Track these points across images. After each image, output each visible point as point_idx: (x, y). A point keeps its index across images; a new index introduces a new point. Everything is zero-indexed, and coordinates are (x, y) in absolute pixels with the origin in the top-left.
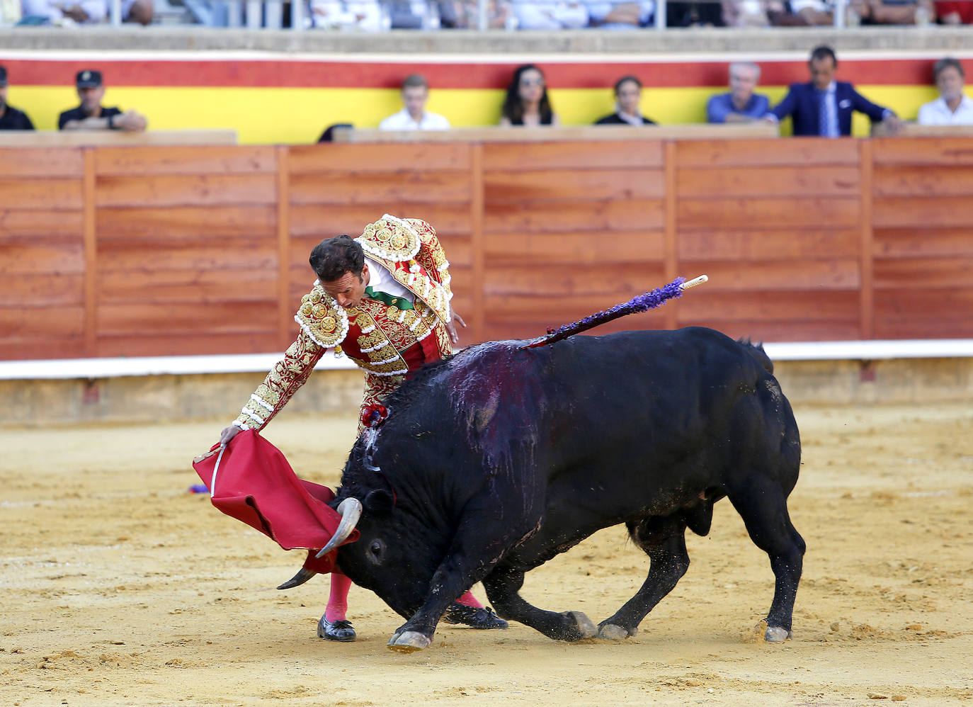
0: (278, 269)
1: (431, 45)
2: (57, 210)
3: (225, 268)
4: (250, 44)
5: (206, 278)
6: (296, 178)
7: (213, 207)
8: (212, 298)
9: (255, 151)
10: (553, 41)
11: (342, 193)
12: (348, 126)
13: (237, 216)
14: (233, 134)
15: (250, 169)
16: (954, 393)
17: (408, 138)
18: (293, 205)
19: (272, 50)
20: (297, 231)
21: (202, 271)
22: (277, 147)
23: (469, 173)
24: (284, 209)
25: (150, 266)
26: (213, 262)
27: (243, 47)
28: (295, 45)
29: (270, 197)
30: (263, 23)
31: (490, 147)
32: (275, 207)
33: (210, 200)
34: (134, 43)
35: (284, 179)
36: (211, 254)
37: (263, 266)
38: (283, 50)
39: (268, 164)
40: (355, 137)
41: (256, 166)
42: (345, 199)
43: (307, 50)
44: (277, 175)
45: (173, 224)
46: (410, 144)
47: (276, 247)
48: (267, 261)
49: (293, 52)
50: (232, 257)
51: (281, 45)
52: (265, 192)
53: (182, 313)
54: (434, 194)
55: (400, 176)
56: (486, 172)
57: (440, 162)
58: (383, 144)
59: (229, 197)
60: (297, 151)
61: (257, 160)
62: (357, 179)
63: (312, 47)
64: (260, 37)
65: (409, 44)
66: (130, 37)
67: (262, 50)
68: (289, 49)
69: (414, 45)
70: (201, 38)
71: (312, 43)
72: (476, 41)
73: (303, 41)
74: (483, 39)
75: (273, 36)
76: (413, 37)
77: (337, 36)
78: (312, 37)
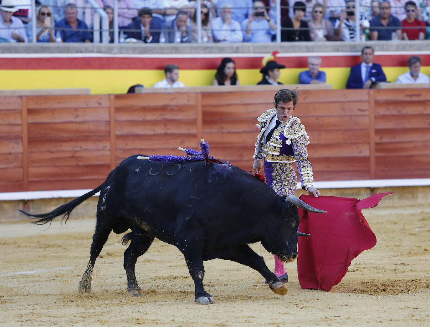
0: (110, 150)
1: (177, 50)
2: (10, 125)
3: (86, 150)
4: (95, 50)
5: (77, 155)
6: (118, 110)
7: (80, 123)
8: (81, 164)
9: (100, 97)
10: (231, 48)
11: (138, 117)
12: (142, 86)
13: (92, 127)
14: (89, 90)
15: (97, 105)
16: (412, 202)
17: (168, 91)
18: (117, 122)
19: (105, 53)
20: (118, 133)
21: (76, 151)
22: (109, 95)
23: (196, 106)
24: (112, 123)
25: (53, 150)
26: (81, 147)
27: (92, 52)
28: (116, 51)
29: (106, 118)
30: (101, 41)
31: (206, 95)
32: (109, 123)
33: (79, 119)
34: (43, 50)
35: (113, 110)
36: (79, 144)
37: (103, 149)
38: (110, 53)
39: (105, 103)
40: (143, 91)
41: (100, 104)
42: (140, 119)
43: (122, 53)
44: (109, 108)
45: (63, 130)
46: (169, 94)
47: (110, 140)
48: (106, 147)
49: (115, 54)
50: (90, 145)
51: (109, 51)
52: (105, 116)
53: (67, 170)
54: (180, 116)
55: (164, 108)
56: (203, 106)
57: (183, 102)
58: (155, 94)
59: (88, 118)
60: (118, 97)
61: (100, 101)
62: (145, 109)
63: (124, 51)
64: (100, 47)
65: (167, 50)
66: (41, 47)
67: (101, 52)
68: (113, 52)
69: (169, 50)
70: (73, 47)
71: (123, 49)
72: (197, 48)
73: (119, 48)
74: (200, 47)
75: (106, 46)
76: (169, 46)
77: (134, 46)
78: (123, 47)
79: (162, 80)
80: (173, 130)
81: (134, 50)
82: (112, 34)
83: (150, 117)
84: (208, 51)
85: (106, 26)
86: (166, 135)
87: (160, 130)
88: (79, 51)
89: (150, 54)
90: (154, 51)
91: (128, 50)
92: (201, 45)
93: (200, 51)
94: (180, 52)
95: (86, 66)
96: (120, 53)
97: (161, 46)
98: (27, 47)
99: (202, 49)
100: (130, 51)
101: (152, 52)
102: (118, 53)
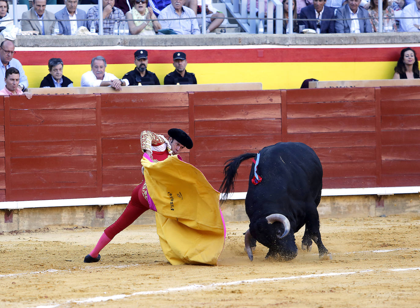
4: (268, 42)
6: (290, 106)
7: (250, 121)
9: (272, 92)
12: (316, 80)
13: (262, 125)
14: (260, 85)
15: (268, 102)
17: (345, 85)
19: (278, 44)
22: (281, 91)
24: (284, 121)
27: (266, 44)
28: (290, 42)
29: (278, 115)
30: (275, 32)
31: (386, 91)
32: (280, 120)
33: (249, 117)
35: (285, 107)
39: (277, 100)
40: (319, 85)
41: (271, 100)
43: (297, 44)
44: (281, 105)
46: (346, 89)
49: (288, 45)
51: (283, 42)
52: (276, 113)
56: (382, 102)
57: (360, 97)
59: (258, 115)
60: (291, 93)
61: (272, 97)
63: (298, 42)
64: (273, 38)
65: (345, 40)
66: (211, 38)
67: (274, 44)
68: (287, 43)
69: (347, 40)
70: (245, 39)
71: (298, 40)
72: (377, 38)
73: (294, 39)
74: (381, 37)
75: (279, 37)
76: (347, 36)
77: (310, 37)
78: (298, 37)
83: (324, 114)
84: (389, 41)
85: (280, 14)
86: (342, 133)
88: (251, 42)
89: (327, 45)
90: (331, 42)
91: (303, 41)
92: (382, 35)
93: (381, 41)
94: (359, 42)
95: (258, 59)
96: (295, 44)
97: (338, 36)
98: (196, 39)
99: (383, 38)
100: (305, 42)
101: (329, 43)
102: (292, 45)
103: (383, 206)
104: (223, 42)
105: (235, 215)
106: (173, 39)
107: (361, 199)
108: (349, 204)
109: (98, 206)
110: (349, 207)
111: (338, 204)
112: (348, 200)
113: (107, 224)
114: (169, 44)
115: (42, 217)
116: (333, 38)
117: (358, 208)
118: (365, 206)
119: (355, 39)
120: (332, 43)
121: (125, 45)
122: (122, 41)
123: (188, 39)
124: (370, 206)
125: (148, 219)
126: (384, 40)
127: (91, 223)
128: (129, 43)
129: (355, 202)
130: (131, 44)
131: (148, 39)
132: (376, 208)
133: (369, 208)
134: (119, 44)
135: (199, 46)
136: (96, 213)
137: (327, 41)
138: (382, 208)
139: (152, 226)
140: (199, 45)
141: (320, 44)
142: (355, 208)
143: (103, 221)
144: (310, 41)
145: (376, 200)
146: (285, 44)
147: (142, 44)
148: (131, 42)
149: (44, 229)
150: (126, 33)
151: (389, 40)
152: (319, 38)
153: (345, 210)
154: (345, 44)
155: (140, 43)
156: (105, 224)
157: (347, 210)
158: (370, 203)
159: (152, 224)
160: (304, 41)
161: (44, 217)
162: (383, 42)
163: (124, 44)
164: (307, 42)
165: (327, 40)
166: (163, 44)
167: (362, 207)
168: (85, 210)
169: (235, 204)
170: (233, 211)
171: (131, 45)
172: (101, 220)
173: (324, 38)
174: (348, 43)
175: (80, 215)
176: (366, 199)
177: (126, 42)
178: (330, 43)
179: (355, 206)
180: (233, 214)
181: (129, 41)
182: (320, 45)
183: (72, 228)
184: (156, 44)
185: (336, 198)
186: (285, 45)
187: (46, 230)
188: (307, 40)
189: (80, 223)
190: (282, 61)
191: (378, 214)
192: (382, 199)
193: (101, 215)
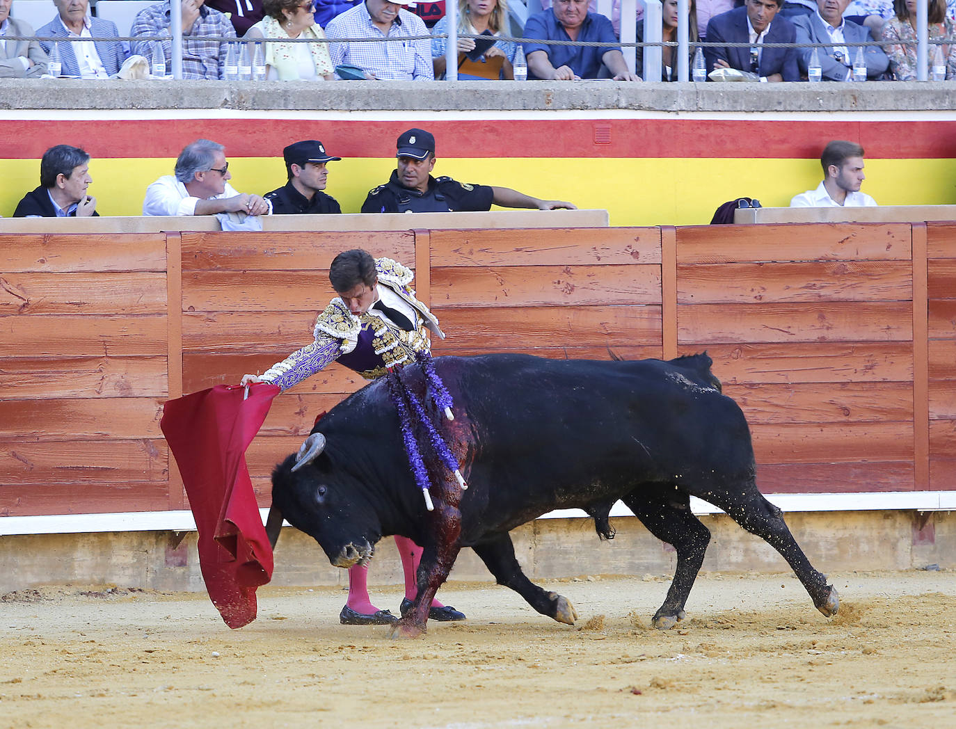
1: (856, 101)
4: (623, 103)
6: (686, 271)
7: (577, 308)
9: (635, 233)
11: (744, 291)
12: (756, 204)
13: (611, 319)
14: (603, 215)
15: (628, 258)
18: (683, 305)
19: (650, 109)
20: (686, 338)
22: (661, 228)
23: (910, 262)
24: (669, 309)
27: (617, 107)
28: (680, 104)
31: (938, 231)
32: (659, 309)
33: (575, 298)
34: (478, 101)
35: (670, 271)
38: (665, 109)
39: (651, 253)
40: (759, 217)
41: (635, 254)
42: (749, 297)
43: (699, 110)
44: (661, 266)
45: (529, 329)
46: (832, 225)
49: (676, 112)
51: (663, 103)
52: (648, 289)
54: (864, 291)
55: (818, 268)
56: (931, 262)
57: (871, 249)
58: (793, 227)
59: (600, 295)
60: (686, 234)
61: (636, 247)
62: (762, 270)
63: (704, 105)
64: (637, 92)
65: (829, 101)
66: (471, 91)
67: (640, 108)
68: (675, 107)
69: (834, 99)
70: (562, 93)
71: (703, 98)
72: (914, 95)
73: (691, 96)
74: (924, 92)
75: (653, 90)
76: (834, 90)
77: (735, 90)
78: (703, 91)
79: (814, 188)
80: (843, 330)
81: (734, 101)
82: (671, 57)
83: (775, 292)
84: (946, 104)
85: (654, 32)
86: (823, 343)
87: (806, 330)
88: (578, 103)
89: (779, 113)
90: (791, 104)
91: (717, 102)
92: (926, 86)
93: (924, 103)
94: (865, 106)
95: (596, 148)
96: (695, 108)
97: (810, 89)
98: (431, 92)
99: (932, 96)
100: (723, 103)
101: (785, 106)
102: (688, 111)
103: (932, 540)
104: (503, 103)
105: (536, 562)
106: (369, 92)
107: (874, 522)
108: (840, 534)
109: (171, 532)
110: (840, 542)
111: (812, 535)
112: (838, 523)
113: (194, 583)
114: (359, 105)
115: (20, 560)
116: (796, 95)
117: (864, 547)
118: (884, 540)
119: (855, 99)
120: (793, 108)
121: (240, 108)
122: (233, 96)
123: (410, 93)
124: (898, 540)
125: (306, 569)
126: (933, 101)
127: (153, 580)
128: (251, 101)
129: (858, 528)
130: (258, 105)
131: (301, 92)
132: (914, 547)
133: (894, 547)
134: (225, 104)
135: (439, 111)
136: (166, 552)
137: (780, 103)
138: (931, 547)
139: (315, 589)
140: (439, 108)
141: (762, 110)
142: (858, 545)
143: (184, 573)
144: (736, 102)
145: (914, 525)
146: (669, 109)
147: (285, 105)
148: (257, 99)
149: (26, 595)
150: (244, 75)
151: (945, 102)
152: (760, 95)
153: (829, 550)
154: (829, 111)
155: (283, 102)
156: (189, 583)
157: (836, 551)
158: (897, 534)
159: (317, 584)
160: (719, 100)
161: (27, 562)
162: (930, 106)
163: (240, 106)
164: (726, 103)
165: (781, 99)
166: (343, 106)
167: (877, 543)
168: (135, 543)
169: (539, 533)
170: (532, 549)
171: (256, 108)
172: (180, 571)
173: (773, 92)
174: (837, 109)
175: (123, 556)
176: (888, 522)
177: (243, 100)
178: (788, 108)
179: (856, 542)
180: (532, 558)
181: (252, 96)
182: (762, 112)
183: (103, 591)
184: (325, 105)
185: (806, 519)
186: (669, 112)
187: (33, 595)
188: (728, 99)
189: (122, 579)
190: (660, 155)
191: (919, 562)
192: (930, 522)
193: (180, 559)
